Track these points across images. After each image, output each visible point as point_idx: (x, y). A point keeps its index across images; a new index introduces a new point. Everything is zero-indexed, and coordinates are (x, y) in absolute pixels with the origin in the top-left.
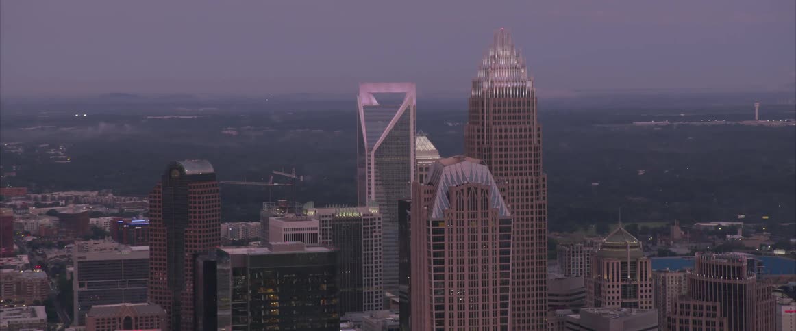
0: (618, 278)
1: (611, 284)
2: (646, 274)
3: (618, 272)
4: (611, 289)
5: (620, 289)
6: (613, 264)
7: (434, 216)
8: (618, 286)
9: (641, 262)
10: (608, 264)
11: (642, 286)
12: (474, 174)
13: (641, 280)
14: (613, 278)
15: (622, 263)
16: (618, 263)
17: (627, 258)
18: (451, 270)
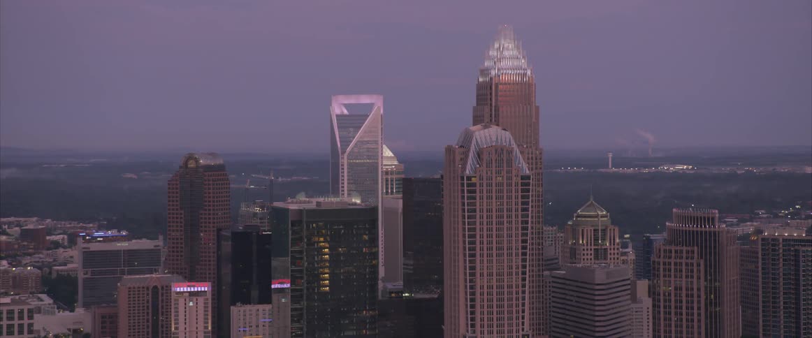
0: (591, 243)
1: (585, 248)
2: (614, 239)
3: (591, 238)
4: (585, 252)
5: (592, 252)
6: (587, 230)
7: (467, 172)
8: (591, 250)
9: (610, 230)
10: (583, 230)
11: (610, 249)
12: (499, 138)
13: (610, 244)
14: (587, 243)
15: (594, 230)
16: (591, 230)
17: (598, 226)
18: (481, 217)
